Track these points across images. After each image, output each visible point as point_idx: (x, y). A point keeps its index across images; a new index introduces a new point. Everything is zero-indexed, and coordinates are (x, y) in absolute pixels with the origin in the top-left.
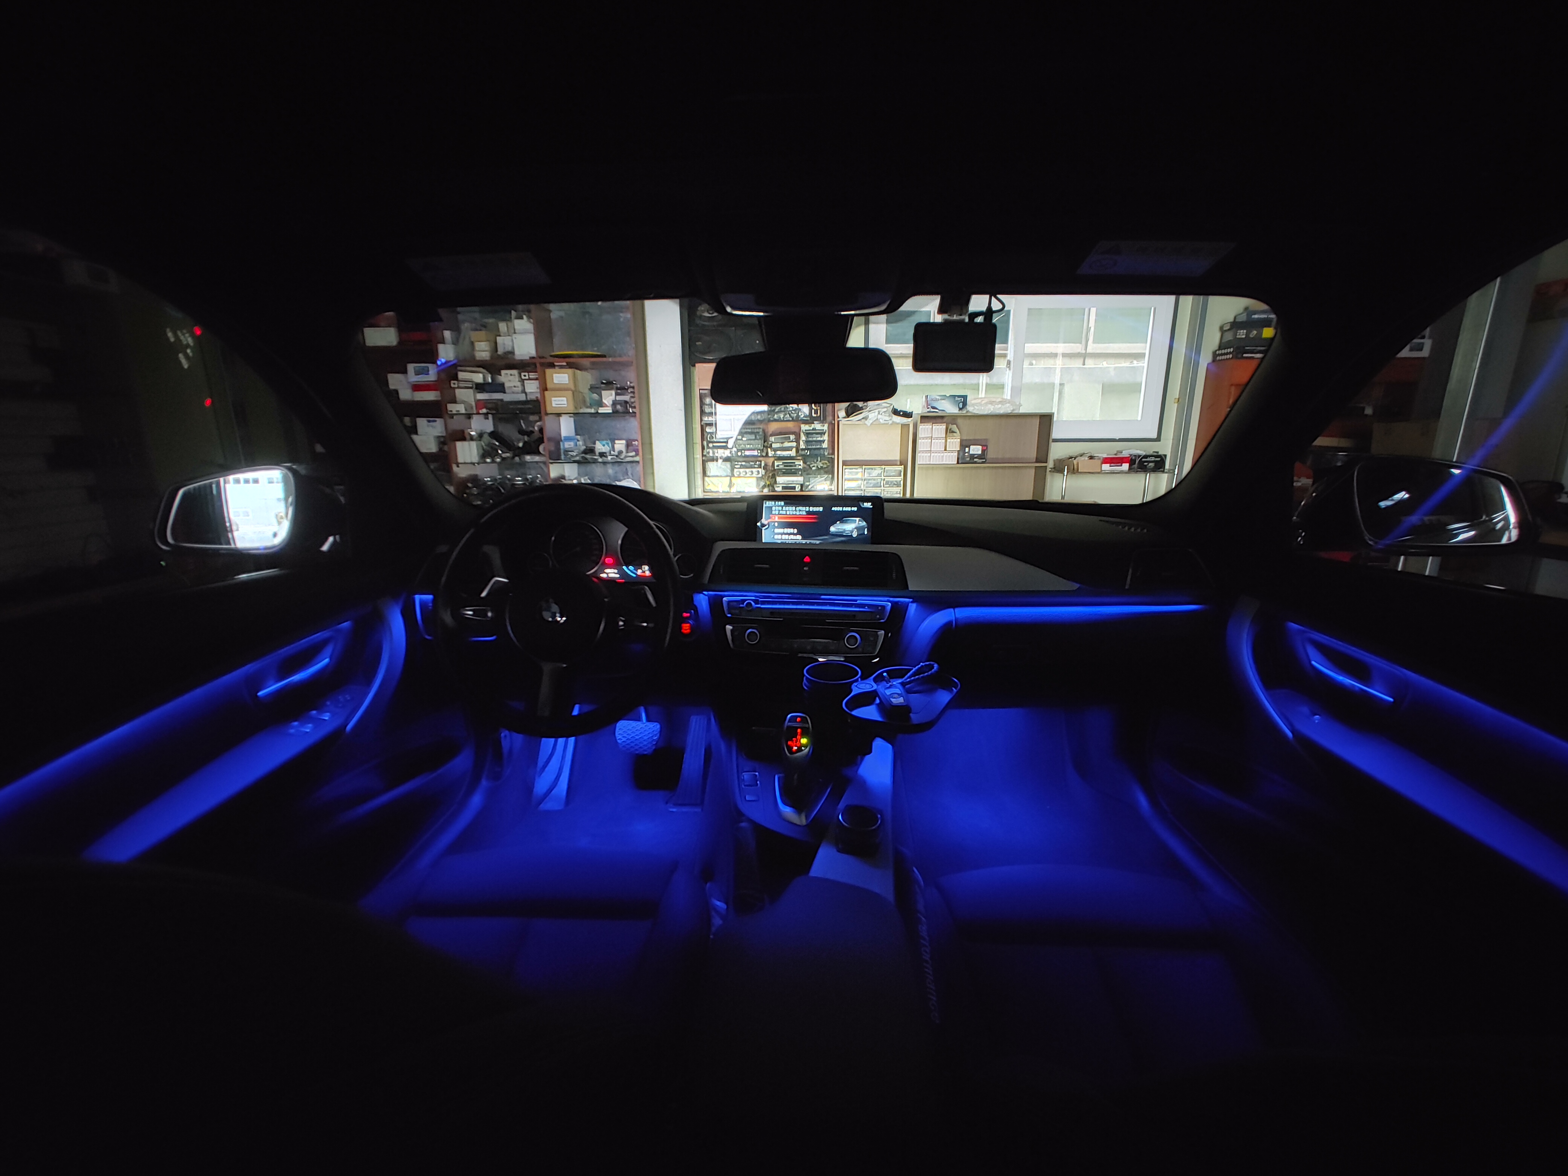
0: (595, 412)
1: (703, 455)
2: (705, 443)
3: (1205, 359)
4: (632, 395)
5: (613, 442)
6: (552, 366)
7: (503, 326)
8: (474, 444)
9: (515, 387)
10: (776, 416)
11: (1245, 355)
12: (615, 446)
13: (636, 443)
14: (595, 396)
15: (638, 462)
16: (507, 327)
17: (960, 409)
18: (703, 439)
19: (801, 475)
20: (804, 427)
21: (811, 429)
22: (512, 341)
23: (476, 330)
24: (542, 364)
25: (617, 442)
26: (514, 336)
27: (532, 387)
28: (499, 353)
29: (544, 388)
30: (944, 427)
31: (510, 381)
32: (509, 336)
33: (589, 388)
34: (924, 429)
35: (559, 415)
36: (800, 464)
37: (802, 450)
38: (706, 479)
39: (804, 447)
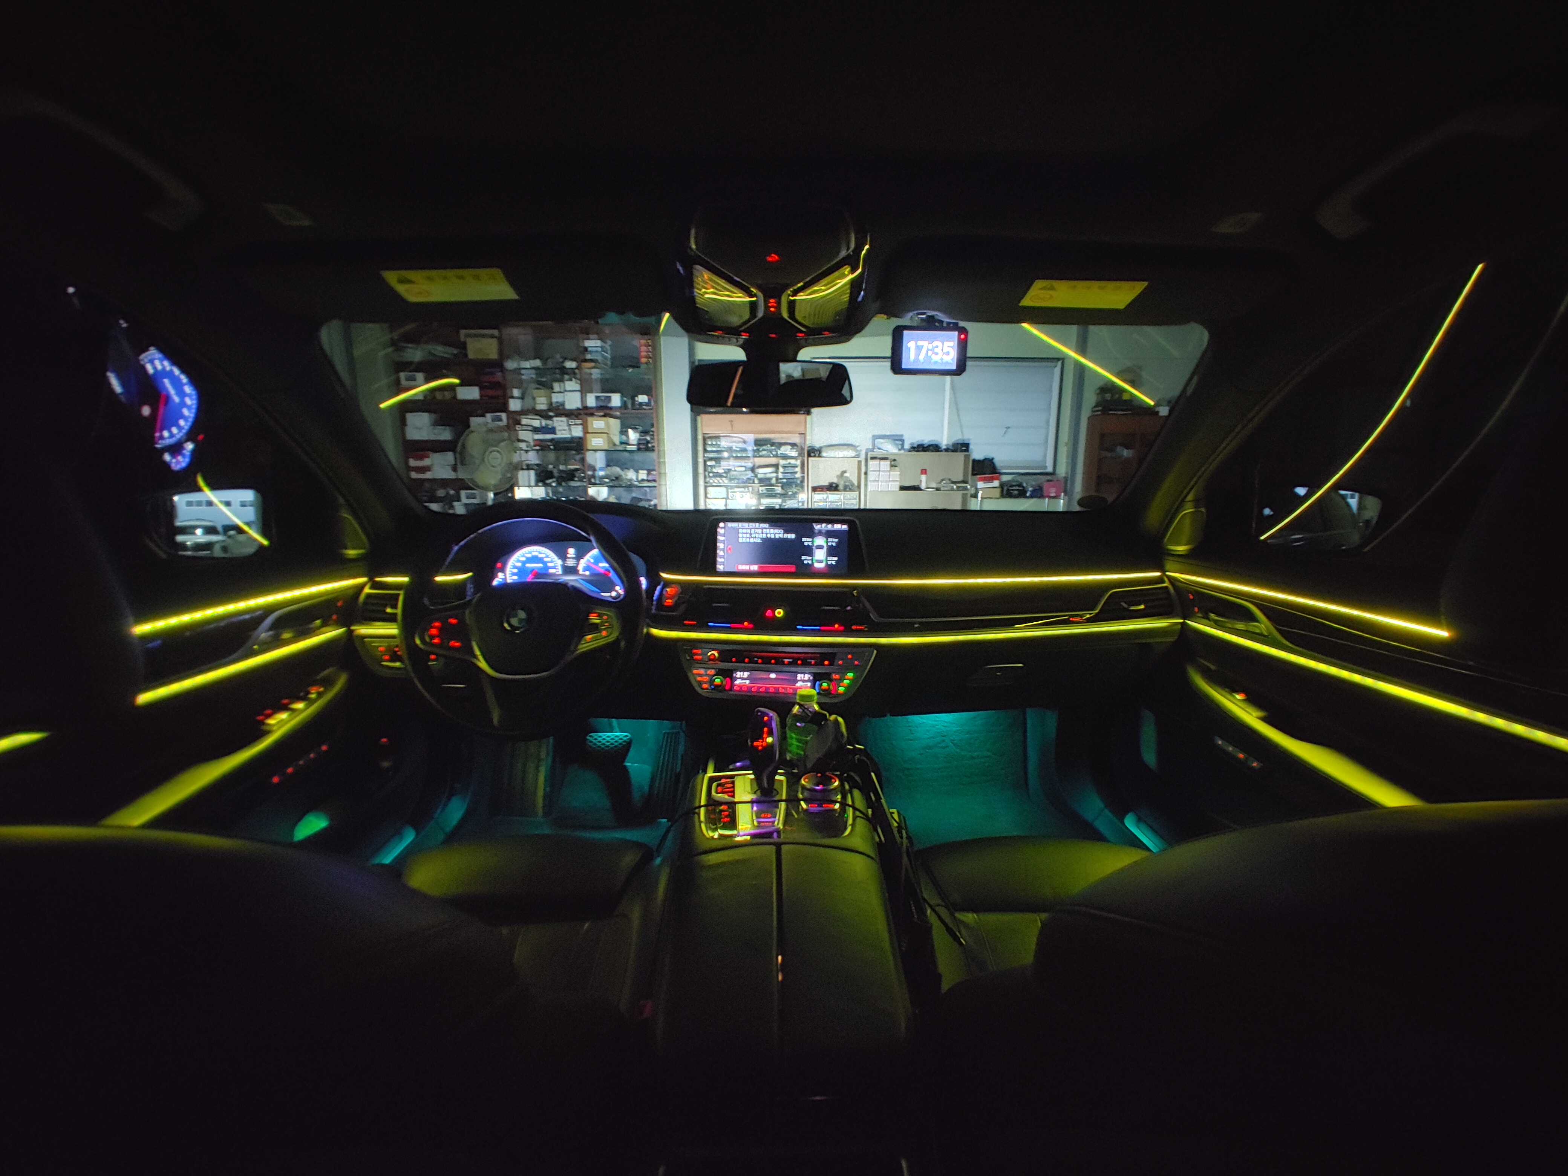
0: (624, 449)
1: (705, 482)
2: (707, 473)
3: (1086, 414)
4: (652, 437)
5: (637, 471)
6: (592, 415)
7: (556, 386)
8: (532, 473)
9: (564, 430)
10: (761, 454)
11: (1110, 412)
12: (639, 474)
13: (654, 473)
14: (624, 438)
15: (655, 487)
16: (560, 386)
17: (900, 450)
18: (705, 470)
19: (780, 498)
20: (782, 462)
21: (787, 463)
22: (564, 397)
23: (538, 389)
24: (586, 414)
25: (640, 471)
26: (566, 393)
27: (577, 432)
28: (554, 405)
29: (586, 432)
30: (888, 463)
31: (560, 426)
32: (561, 392)
33: (619, 430)
34: (871, 463)
35: (595, 450)
36: (779, 490)
37: (781, 479)
38: (707, 500)
39: (782, 477)
